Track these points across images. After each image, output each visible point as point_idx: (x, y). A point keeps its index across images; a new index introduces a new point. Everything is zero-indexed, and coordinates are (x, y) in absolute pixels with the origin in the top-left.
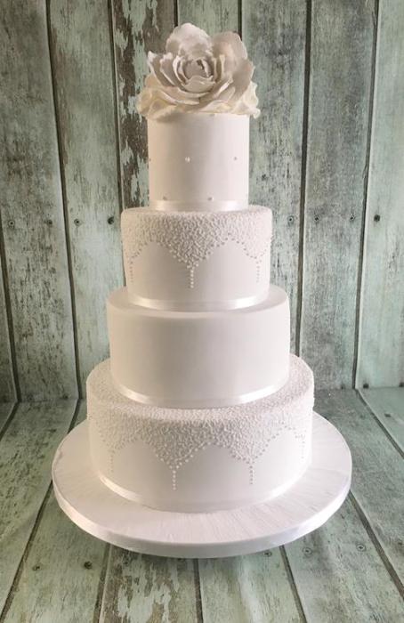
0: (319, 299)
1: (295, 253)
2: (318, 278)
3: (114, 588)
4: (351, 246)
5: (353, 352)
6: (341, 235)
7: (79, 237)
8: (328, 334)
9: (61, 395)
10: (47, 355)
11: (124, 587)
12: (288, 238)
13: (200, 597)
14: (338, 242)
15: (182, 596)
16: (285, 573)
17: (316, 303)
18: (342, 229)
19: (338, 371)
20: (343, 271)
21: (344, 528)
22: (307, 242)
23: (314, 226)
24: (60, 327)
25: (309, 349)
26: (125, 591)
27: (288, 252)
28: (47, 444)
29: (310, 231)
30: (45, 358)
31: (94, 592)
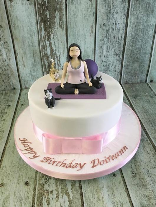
0: (134, 41)
1: (124, 17)
2: (135, 30)
3: (40, 197)
4: (153, 13)
5: (147, 66)
6: (149, 6)
7: (13, 8)
8: (137, 58)
9: (12, 88)
10: (3, 69)
11: (45, 197)
12: (122, 9)
13: (83, 203)
14: (147, 11)
15: (74, 202)
16: (124, 187)
17: (133, 43)
18: (149, 3)
19: (139, 75)
20: (148, 26)
21: (150, 160)
22: (131, 11)
23: (135, 2)
24: (8, 56)
25: (127, 65)
26: (46, 199)
27: (121, 17)
28: (6, 113)
29: (133, 5)
30: (3, 70)
31: (31, 200)
